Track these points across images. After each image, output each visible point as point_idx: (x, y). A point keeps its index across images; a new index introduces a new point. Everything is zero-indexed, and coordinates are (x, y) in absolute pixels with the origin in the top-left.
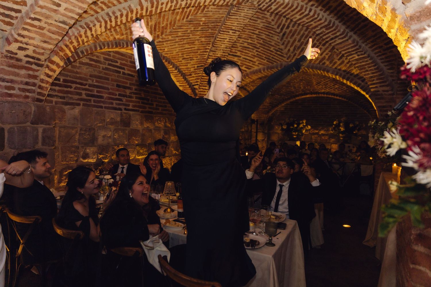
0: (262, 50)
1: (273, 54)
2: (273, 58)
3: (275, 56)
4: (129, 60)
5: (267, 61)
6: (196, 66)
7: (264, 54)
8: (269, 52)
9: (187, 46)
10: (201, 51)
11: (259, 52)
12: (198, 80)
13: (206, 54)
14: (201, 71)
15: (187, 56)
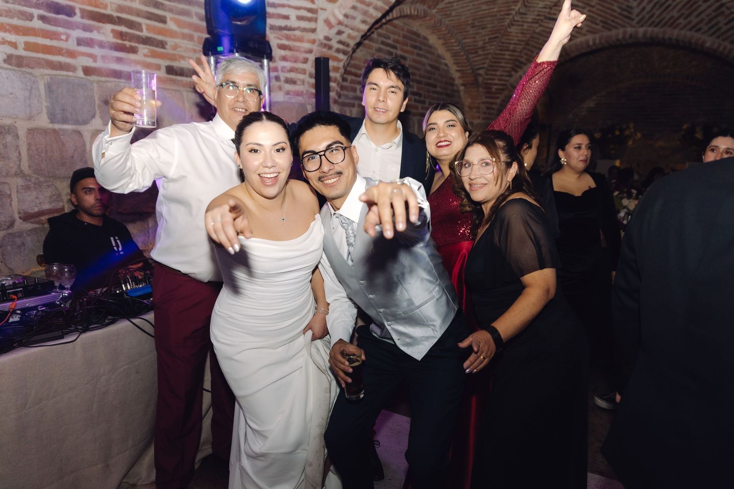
0: (598, 9)
1: (616, 14)
2: (613, 21)
3: (616, 18)
4: (402, 32)
5: (603, 27)
6: (487, 38)
7: (600, 16)
8: (609, 11)
9: (484, 7)
10: (502, 13)
11: (593, 12)
12: (484, 61)
13: (508, 18)
14: (493, 45)
15: (479, 22)
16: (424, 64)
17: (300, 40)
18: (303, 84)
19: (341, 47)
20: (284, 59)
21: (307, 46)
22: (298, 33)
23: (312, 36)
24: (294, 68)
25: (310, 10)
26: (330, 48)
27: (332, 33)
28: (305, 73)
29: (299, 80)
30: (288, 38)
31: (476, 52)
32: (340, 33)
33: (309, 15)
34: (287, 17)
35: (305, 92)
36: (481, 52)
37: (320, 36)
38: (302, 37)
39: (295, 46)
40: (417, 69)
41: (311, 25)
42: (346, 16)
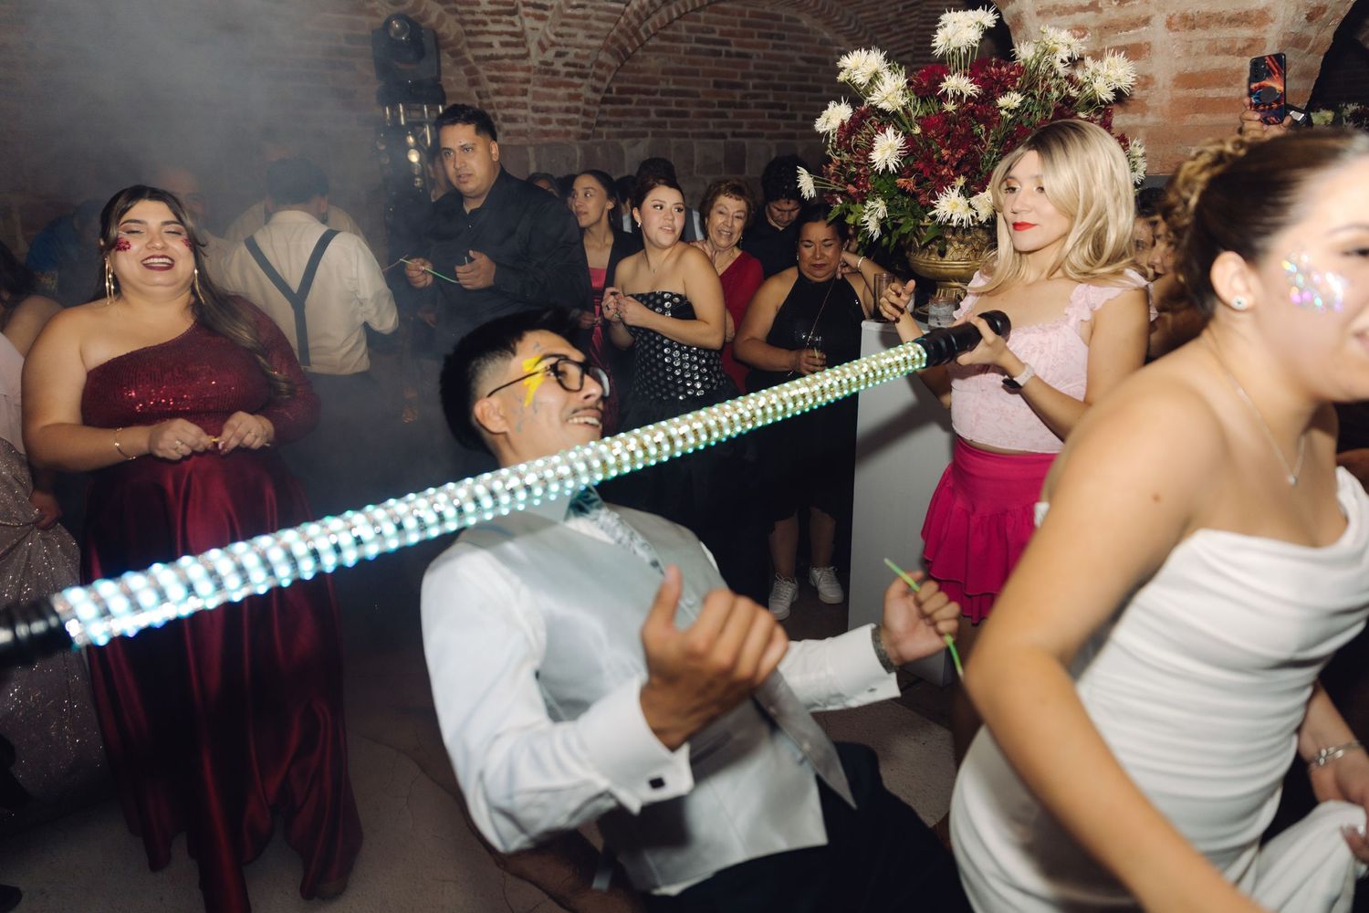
16: (791, 59)
17: (513, 69)
18: (526, 121)
19: (572, 69)
20: (498, 93)
21: (521, 75)
22: (507, 61)
23: (525, 63)
24: (511, 103)
25: (512, 34)
26: (555, 73)
27: (549, 55)
28: (526, 108)
29: (520, 116)
30: (498, 68)
31: (888, 30)
32: (559, 55)
33: (514, 40)
34: (490, 45)
35: (529, 131)
36: (895, 29)
37: (534, 61)
38: (514, 65)
39: (507, 77)
40: (776, 68)
41: (521, 51)
42: (557, 35)
